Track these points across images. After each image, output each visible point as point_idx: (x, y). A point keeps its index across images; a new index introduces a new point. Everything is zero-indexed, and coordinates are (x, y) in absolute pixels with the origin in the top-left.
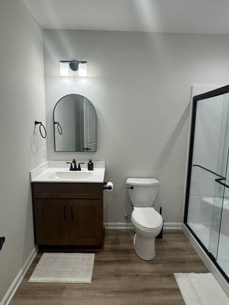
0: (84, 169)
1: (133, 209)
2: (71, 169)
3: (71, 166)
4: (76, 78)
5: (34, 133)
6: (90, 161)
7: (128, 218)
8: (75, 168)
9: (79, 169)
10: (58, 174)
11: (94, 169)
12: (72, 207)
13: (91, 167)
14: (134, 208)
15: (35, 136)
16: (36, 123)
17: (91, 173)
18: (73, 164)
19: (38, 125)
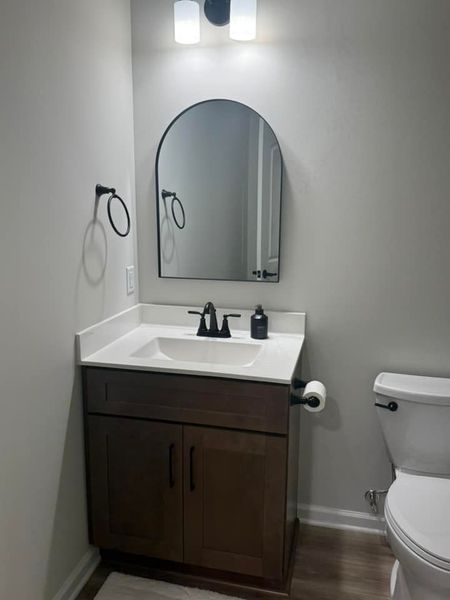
0: (241, 334)
1: (394, 478)
2: (202, 332)
3: (203, 322)
4: (223, 46)
5: (95, 220)
6: (259, 311)
7: (375, 502)
8: (214, 329)
9: (226, 333)
10: (165, 343)
11: (269, 334)
12: (192, 449)
13: (260, 329)
14: (397, 472)
15: (97, 227)
16: (100, 191)
17: (259, 346)
18: (208, 317)
19: (105, 197)
